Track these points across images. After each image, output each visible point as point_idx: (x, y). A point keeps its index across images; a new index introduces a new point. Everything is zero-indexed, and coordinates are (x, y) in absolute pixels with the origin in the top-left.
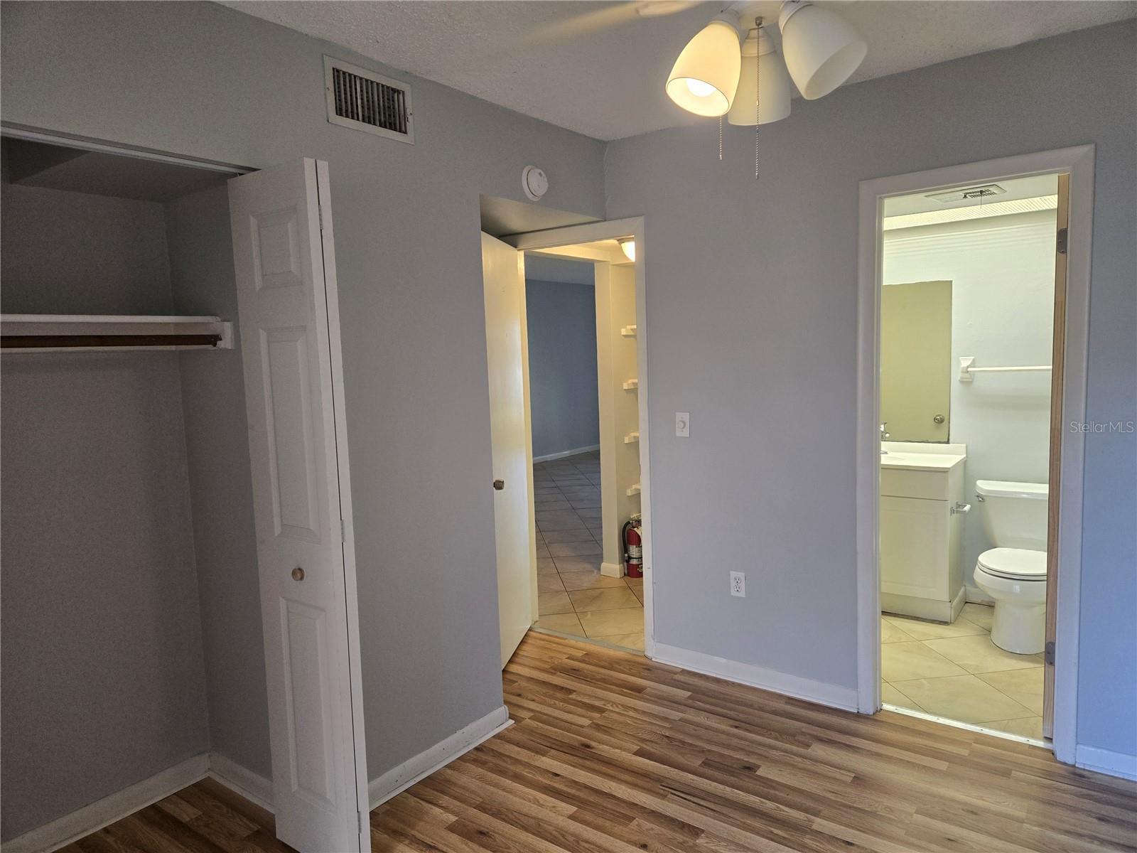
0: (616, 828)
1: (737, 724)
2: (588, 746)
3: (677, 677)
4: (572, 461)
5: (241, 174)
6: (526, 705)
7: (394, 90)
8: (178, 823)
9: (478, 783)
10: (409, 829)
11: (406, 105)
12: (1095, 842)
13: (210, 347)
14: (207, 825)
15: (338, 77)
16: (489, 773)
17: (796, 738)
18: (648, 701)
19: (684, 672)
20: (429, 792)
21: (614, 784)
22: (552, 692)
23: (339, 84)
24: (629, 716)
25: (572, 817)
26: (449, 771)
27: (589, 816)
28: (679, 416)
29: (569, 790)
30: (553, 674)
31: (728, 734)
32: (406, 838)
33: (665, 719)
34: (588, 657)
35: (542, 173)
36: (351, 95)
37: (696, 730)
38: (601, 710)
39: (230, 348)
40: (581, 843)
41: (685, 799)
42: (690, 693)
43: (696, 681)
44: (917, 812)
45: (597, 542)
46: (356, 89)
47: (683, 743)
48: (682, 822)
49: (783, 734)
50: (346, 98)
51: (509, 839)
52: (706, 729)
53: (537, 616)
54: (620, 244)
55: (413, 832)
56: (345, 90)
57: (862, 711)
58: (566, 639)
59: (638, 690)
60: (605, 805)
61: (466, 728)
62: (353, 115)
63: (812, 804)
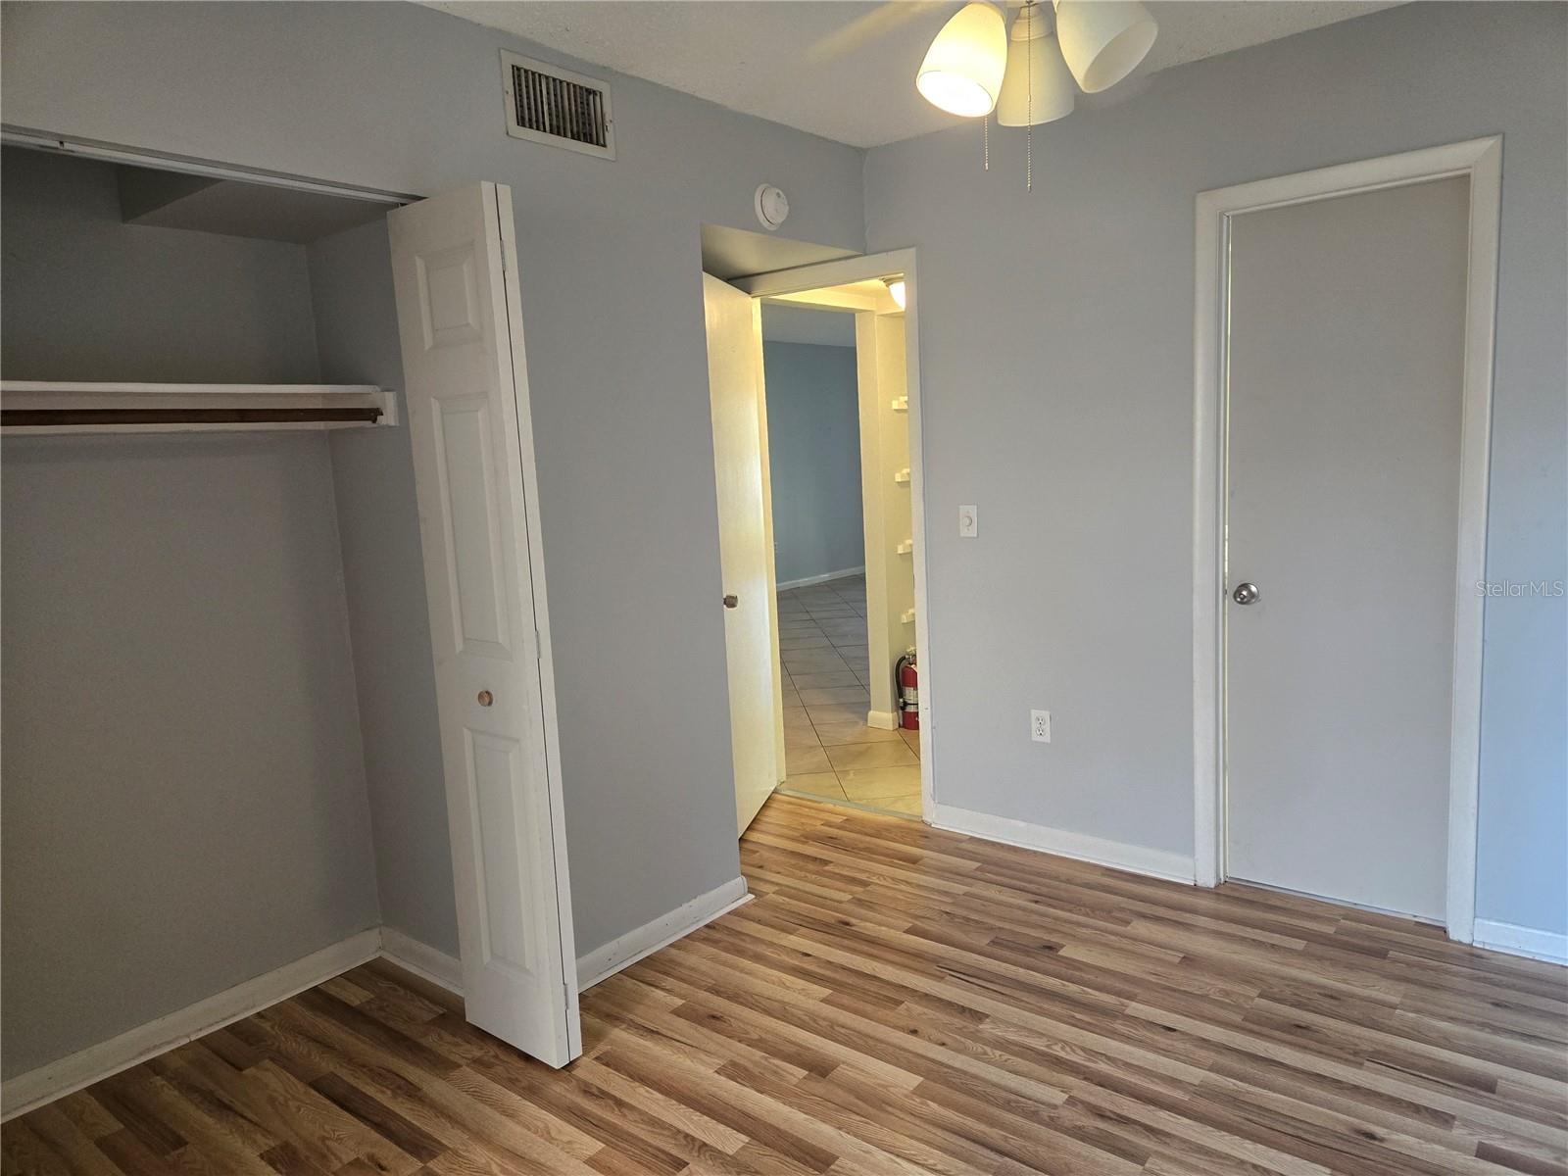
0: (880, 1013)
1: (1037, 898)
2: (847, 924)
3: (964, 845)
4: (832, 586)
5: (403, 205)
6: (768, 878)
7: (589, 91)
8: (347, 1007)
9: (709, 963)
10: (625, 1013)
11: (605, 110)
12: (1487, 1030)
13: (368, 424)
14: (381, 1009)
15: (519, 76)
16: (724, 954)
17: (1113, 914)
18: (925, 873)
19: (972, 839)
20: (650, 975)
21: (879, 965)
22: (801, 863)
23: (520, 85)
24: (901, 891)
25: (825, 1001)
26: (674, 951)
27: (846, 1000)
28: (964, 509)
29: (822, 971)
30: (804, 843)
31: (1024, 910)
32: (623, 1022)
33: (946, 893)
34: (849, 823)
35: (781, 193)
36: (535, 100)
37: (984, 905)
38: (864, 884)
39: (393, 424)
40: (836, 1028)
41: (968, 981)
42: (980, 864)
43: (988, 850)
44: (1260, 996)
45: (865, 687)
46: (541, 91)
47: (968, 920)
48: (963, 1007)
49: (1094, 909)
50: (529, 104)
51: (748, 1024)
52: (996, 904)
53: (784, 774)
54: (887, 286)
55: (631, 1016)
56: (528, 93)
57: (1200, 883)
58: (820, 803)
59: (913, 861)
60: (867, 987)
61: (694, 900)
62: (539, 126)
63: (1126, 987)
